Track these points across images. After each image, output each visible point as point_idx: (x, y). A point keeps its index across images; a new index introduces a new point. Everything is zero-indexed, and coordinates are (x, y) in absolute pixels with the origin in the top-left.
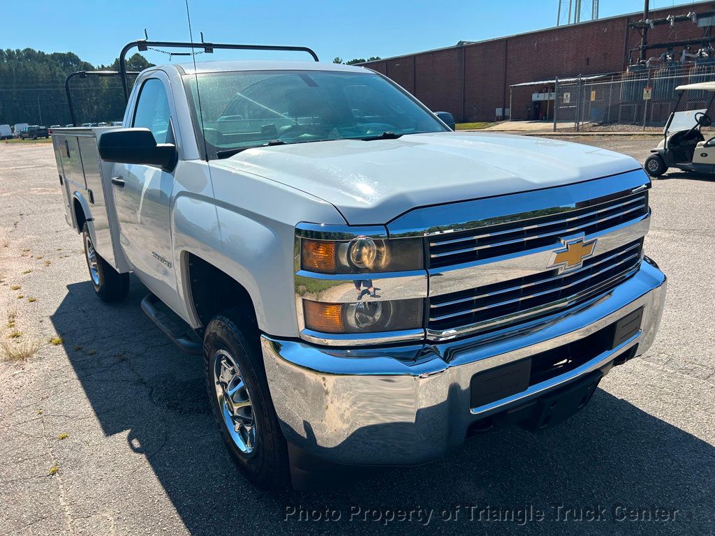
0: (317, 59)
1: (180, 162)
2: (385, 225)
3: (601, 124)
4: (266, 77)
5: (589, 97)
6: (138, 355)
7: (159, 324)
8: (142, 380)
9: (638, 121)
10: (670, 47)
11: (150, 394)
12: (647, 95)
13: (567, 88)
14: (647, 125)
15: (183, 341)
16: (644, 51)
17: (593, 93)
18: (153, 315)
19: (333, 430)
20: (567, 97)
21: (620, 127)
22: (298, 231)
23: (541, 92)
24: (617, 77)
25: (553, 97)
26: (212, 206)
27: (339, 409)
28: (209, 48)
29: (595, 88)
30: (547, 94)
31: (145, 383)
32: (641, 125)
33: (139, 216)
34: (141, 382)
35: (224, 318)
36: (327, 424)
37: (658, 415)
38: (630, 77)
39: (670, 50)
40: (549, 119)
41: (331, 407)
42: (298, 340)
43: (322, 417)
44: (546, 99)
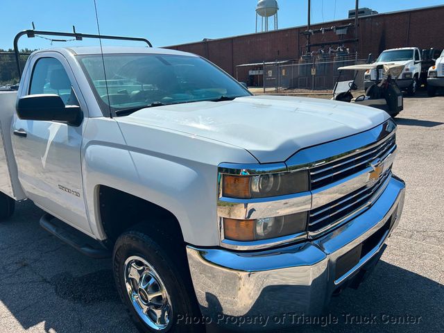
0: (151, 46)
1: (86, 119)
2: (284, 162)
3: (288, 89)
4: (135, 58)
5: (281, 73)
6: (36, 261)
7: (61, 237)
8: (45, 280)
9: (308, 87)
10: (322, 45)
11: (56, 290)
12: (313, 72)
13: (269, 68)
14: (314, 89)
15: (86, 249)
16: (309, 47)
17: (284, 71)
18: (54, 231)
19: (243, 305)
20: (270, 73)
21: (300, 90)
22: (220, 169)
23: (254, 70)
24: (296, 62)
25: (261, 72)
26: (126, 152)
27: (248, 290)
28: (79, 37)
29: (284, 68)
30: (257, 71)
31: (49, 282)
32: (311, 89)
33: (44, 162)
34: (45, 281)
35: (138, 233)
36: (239, 301)
37: (396, 264)
38: (303, 62)
39: (323, 47)
40: (260, 85)
41: (243, 289)
42: (218, 248)
43: (235, 296)
44: (257, 74)
